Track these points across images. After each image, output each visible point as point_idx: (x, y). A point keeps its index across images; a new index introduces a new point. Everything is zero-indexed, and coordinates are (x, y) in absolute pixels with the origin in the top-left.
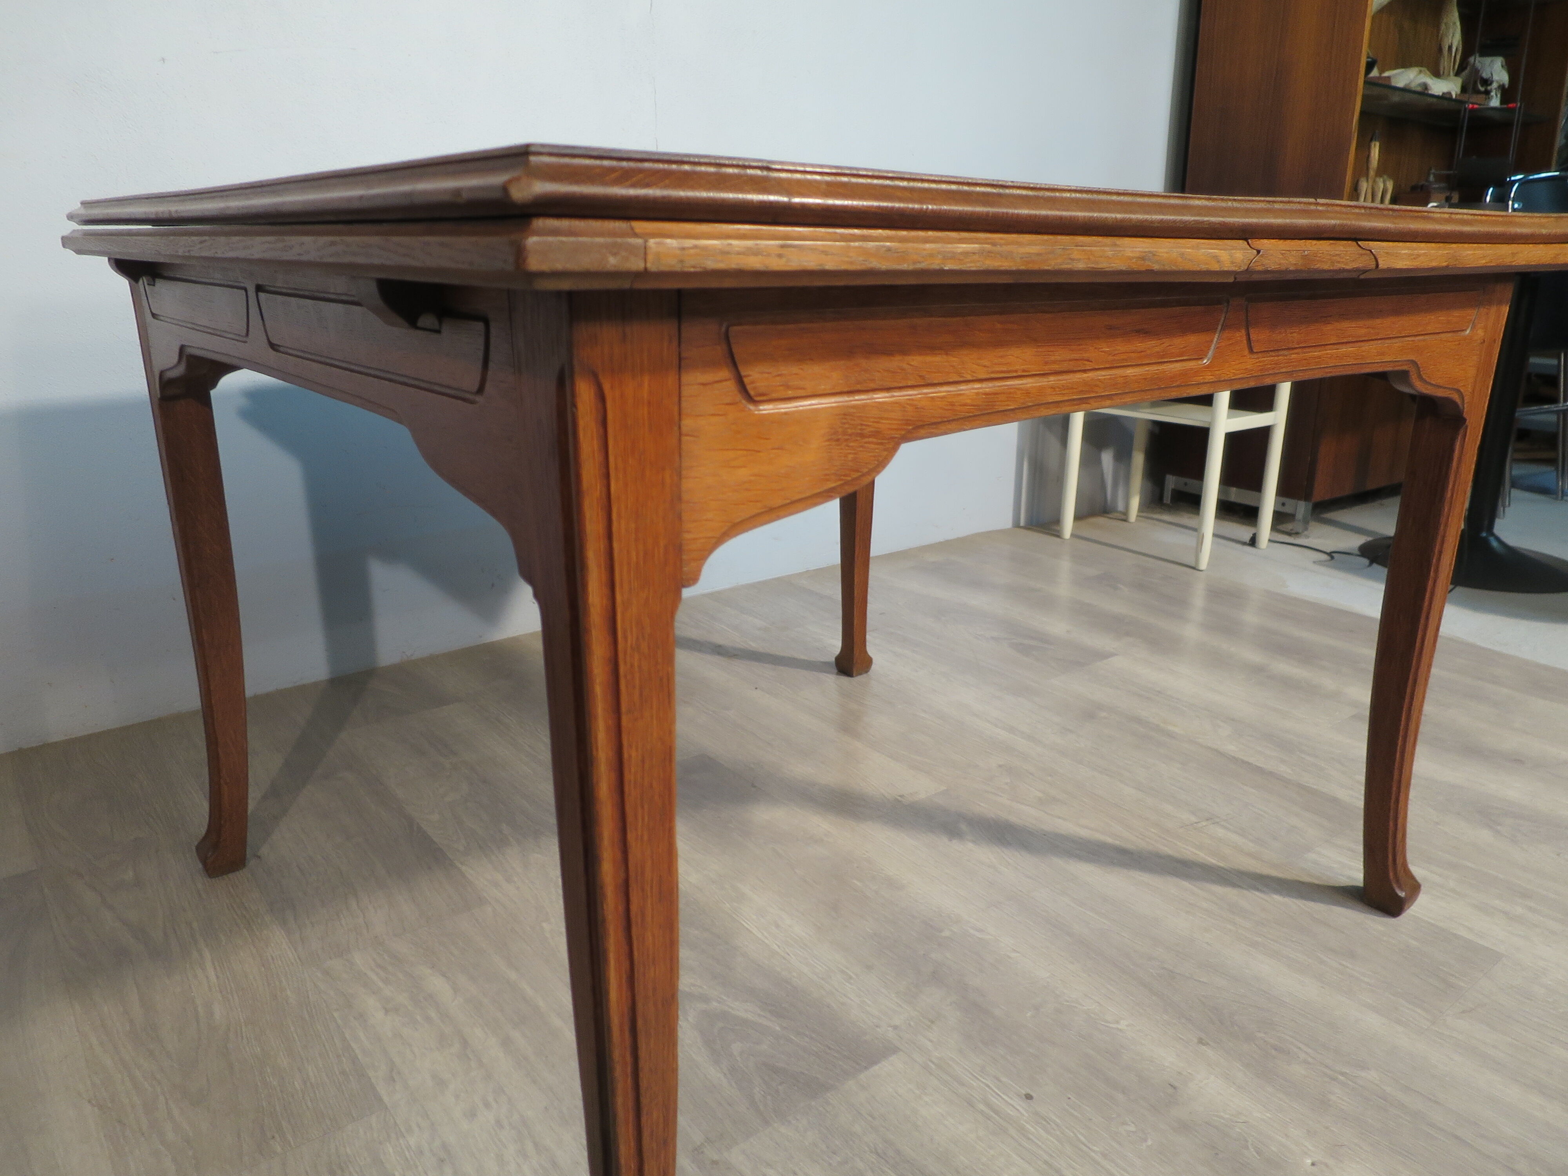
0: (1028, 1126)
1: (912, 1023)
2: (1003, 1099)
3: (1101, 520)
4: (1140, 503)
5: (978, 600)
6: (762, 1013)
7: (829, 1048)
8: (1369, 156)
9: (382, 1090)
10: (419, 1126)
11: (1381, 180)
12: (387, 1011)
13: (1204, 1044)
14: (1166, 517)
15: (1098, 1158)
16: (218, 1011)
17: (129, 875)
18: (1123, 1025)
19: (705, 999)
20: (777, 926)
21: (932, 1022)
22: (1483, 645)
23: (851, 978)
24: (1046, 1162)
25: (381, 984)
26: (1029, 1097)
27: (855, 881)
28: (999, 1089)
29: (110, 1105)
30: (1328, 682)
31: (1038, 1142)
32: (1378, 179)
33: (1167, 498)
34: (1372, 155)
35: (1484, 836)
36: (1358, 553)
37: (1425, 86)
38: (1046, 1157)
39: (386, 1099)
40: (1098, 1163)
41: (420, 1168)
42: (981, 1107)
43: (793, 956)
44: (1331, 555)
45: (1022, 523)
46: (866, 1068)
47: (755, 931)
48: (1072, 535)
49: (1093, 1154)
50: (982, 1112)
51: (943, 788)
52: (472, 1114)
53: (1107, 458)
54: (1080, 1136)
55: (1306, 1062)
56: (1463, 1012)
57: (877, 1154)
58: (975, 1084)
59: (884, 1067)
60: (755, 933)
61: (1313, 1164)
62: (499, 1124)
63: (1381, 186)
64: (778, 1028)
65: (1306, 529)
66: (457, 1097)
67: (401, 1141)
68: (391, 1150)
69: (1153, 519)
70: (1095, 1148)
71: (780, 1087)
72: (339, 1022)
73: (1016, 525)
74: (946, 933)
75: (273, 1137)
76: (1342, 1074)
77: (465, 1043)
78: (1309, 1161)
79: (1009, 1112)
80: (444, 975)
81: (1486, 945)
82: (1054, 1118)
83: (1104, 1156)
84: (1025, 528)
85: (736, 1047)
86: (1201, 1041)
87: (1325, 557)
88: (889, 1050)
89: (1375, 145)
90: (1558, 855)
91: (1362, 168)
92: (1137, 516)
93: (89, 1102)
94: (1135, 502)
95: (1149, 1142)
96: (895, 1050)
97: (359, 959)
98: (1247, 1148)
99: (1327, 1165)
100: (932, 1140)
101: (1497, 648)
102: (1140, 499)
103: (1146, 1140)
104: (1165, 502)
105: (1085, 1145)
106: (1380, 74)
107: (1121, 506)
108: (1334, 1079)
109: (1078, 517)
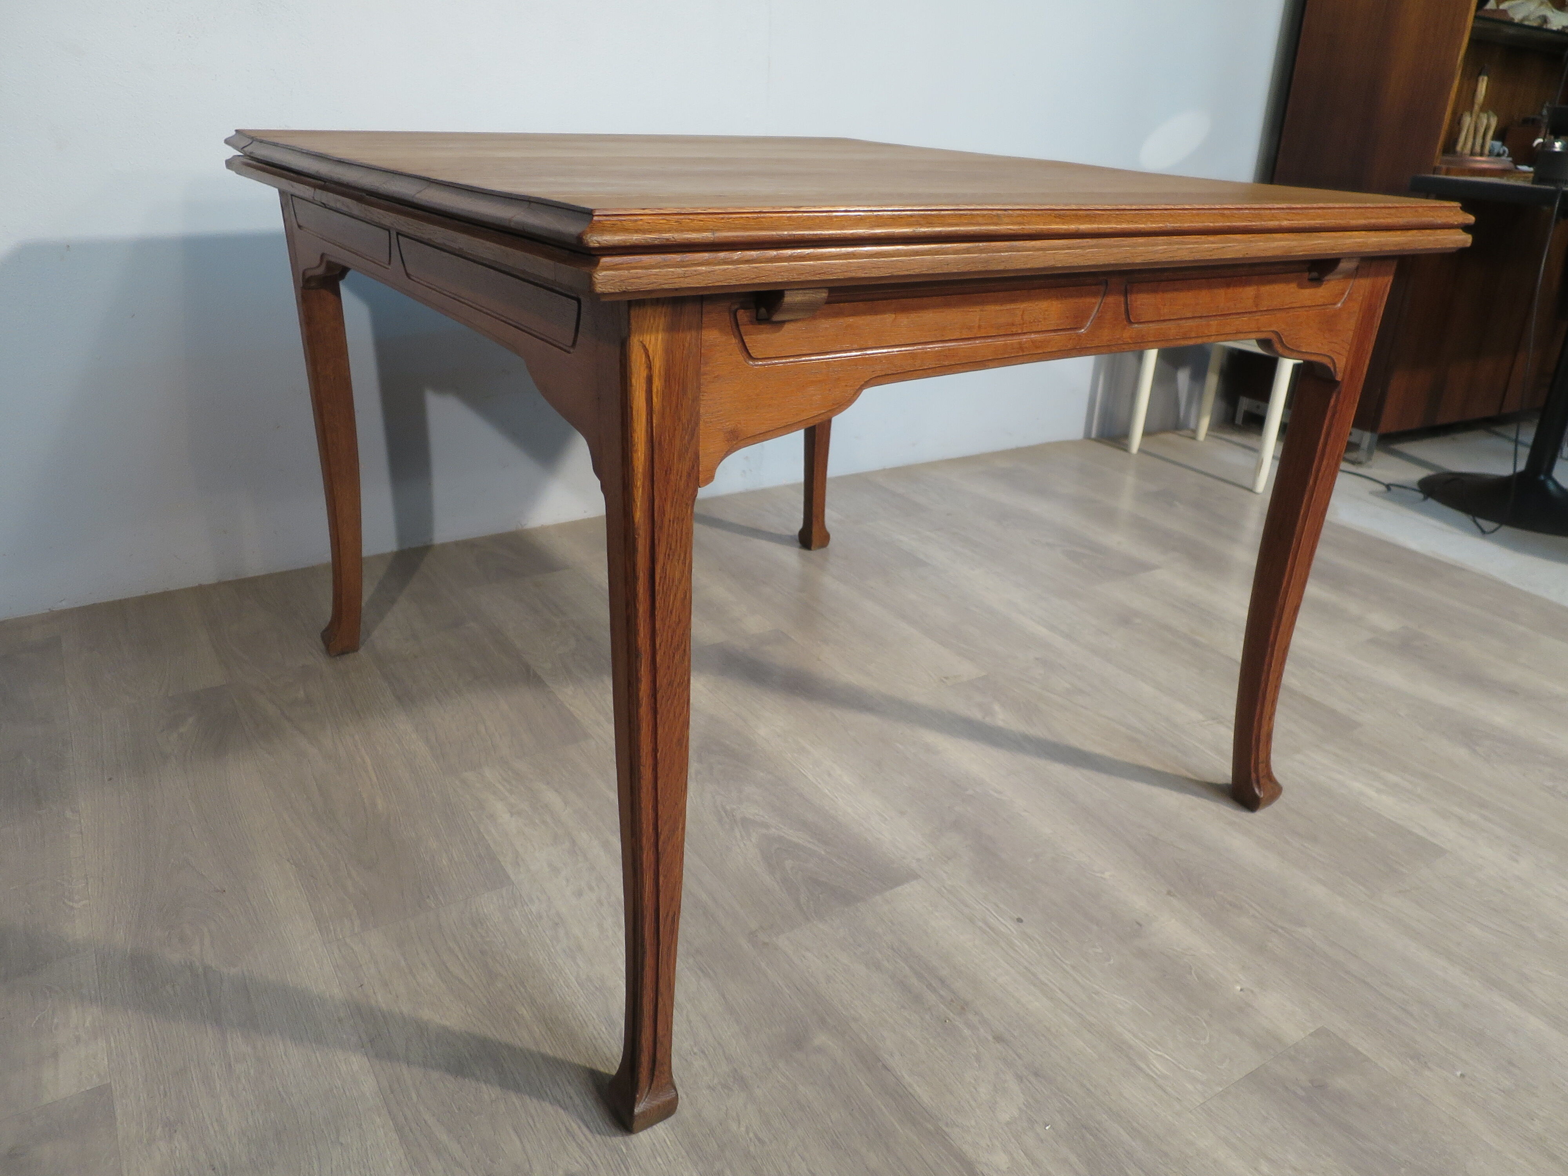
0: (1016, 941)
1: (933, 859)
2: (1000, 921)
3: (1170, 437)
4: (1210, 425)
5: (1039, 507)
6: (811, 840)
7: (863, 871)
8: (1475, 91)
9: (510, 870)
10: (538, 898)
11: (1486, 115)
12: (512, 815)
13: (1171, 896)
14: (1236, 438)
15: (1068, 969)
16: (380, 804)
17: (301, 694)
18: (1107, 875)
19: (767, 826)
20: (829, 775)
21: (949, 859)
22: (1513, 584)
23: (886, 819)
24: (1026, 968)
25: (507, 794)
26: (1020, 920)
27: (898, 745)
28: (996, 912)
29: (303, 864)
30: (1353, 607)
31: (1021, 953)
32: (1482, 115)
33: (1239, 420)
34: (1479, 89)
35: (1462, 753)
36: (1416, 487)
37: (1545, 19)
38: (1026, 964)
39: (512, 877)
40: (1068, 973)
41: (540, 928)
42: (980, 924)
43: (840, 799)
44: (1388, 487)
45: (1093, 435)
46: (892, 888)
47: (810, 777)
48: (1140, 450)
49: (1064, 966)
50: (980, 928)
51: (984, 674)
52: (579, 894)
53: (1183, 377)
54: (1056, 953)
55: (1253, 916)
56: (1400, 892)
57: (893, 949)
58: (977, 907)
59: (906, 889)
60: (811, 779)
61: (1241, 990)
62: (600, 902)
63: (1485, 121)
64: (823, 853)
65: (1369, 459)
66: (568, 881)
67: (525, 908)
68: (517, 913)
69: (1221, 439)
70: (1067, 962)
71: (820, 896)
72: (475, 819)
73: (1087, 436)
74: (970, 792)
75: (429, 897)
76: (1282, 928)
77: (574, 842)
78: (1239, 988)
79: (1002, 930)
80: (556, 791)
81: (1436, 842)
82: (1037, 937)
83: (1073, 967)
84: (1095, 440)
85: (789, 863)
86: (1169, 893)
87: (1383, 488)
88: (912, 876)
89: (1483, 79)
90: (1524, 775)
91: (1466, 102)
92: (1207, 435)
93: (288, 861)
94: (1205, 423)
95: (1112, 962)
96: (915, 876)
97: (488, 773)
98: (1191, 974)
99: (1252, 992)
100: (937, 944)
101: (1526, 588)
102: (1211, 418)
103: (1109, 960)
104: (1236, 422)
105: (1060, 959)
106: (1498, 6)
107: (1192, 425)
108: (1275, 931)
109: (1146, 433)
